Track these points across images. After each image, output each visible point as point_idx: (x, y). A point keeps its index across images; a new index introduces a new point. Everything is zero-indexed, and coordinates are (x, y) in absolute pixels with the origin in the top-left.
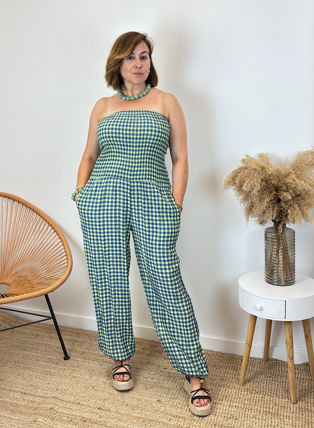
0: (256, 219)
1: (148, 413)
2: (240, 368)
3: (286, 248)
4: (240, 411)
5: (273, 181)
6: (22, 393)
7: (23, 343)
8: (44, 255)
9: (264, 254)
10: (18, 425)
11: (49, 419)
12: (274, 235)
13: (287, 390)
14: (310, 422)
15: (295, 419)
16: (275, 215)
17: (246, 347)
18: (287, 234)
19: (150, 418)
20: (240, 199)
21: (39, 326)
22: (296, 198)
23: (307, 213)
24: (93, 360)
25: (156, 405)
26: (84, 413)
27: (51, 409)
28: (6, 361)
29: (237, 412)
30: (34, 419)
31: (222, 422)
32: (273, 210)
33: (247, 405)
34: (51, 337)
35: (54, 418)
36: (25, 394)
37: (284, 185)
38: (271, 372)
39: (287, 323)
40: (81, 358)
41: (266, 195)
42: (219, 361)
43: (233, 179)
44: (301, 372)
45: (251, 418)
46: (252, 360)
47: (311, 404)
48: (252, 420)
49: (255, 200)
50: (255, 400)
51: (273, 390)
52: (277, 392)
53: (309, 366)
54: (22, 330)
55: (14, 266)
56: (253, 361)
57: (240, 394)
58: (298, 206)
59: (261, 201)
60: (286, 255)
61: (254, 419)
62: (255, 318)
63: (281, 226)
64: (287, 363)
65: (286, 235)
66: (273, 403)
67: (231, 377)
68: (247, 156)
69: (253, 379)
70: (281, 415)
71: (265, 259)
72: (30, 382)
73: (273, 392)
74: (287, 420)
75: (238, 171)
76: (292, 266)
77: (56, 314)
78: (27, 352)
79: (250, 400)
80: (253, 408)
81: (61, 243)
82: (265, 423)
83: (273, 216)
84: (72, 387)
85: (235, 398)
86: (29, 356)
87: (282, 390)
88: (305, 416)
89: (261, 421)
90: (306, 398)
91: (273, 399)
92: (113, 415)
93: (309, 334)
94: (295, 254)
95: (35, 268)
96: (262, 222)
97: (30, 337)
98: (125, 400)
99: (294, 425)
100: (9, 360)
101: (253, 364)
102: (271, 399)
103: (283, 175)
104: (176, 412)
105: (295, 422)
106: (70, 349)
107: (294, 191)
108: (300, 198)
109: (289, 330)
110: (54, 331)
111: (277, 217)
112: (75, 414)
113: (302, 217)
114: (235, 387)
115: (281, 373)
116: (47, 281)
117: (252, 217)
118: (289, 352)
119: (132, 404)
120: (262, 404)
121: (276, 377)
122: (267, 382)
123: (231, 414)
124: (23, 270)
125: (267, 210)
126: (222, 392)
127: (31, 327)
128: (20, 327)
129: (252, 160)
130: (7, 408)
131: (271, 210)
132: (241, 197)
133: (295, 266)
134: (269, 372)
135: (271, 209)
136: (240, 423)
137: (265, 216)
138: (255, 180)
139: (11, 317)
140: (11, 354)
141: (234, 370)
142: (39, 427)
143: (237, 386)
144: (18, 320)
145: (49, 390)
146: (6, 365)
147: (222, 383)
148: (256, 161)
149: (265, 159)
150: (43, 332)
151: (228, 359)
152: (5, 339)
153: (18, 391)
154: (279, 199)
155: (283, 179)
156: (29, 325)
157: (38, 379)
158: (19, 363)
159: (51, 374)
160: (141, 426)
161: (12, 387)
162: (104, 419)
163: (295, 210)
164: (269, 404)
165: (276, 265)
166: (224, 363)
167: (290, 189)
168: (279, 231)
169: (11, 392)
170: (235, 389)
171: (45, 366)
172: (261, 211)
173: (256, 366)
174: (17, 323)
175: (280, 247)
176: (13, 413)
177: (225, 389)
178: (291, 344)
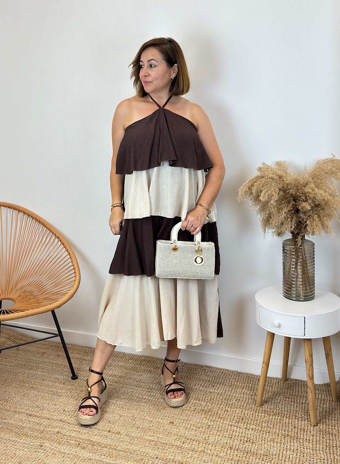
0: (274, 230)
1: (161, 436)
2: (257, 388)
3: (305, 261)
4: (257, 434)
5: (291, 191)
6: (27, 415)
7: (28, 361)
8: (50, 269)
9: (282, 267)
10: (23, 449)
11: (56, 443)
12: (292, 248)
13: (307, 412)
14: (332, 445)
15: (315, 442)
16: (294, 227)
17: (264, 365)
18: (306, 247)
19: (163, 441)
21: (46, 343)
22: (315, 208)
23: (327, 224)
25: (169, 427)
26: (93, 437)
27: (58, 432)
28: (11, 381)
29: (254, 435)
30: (40, 444)
31: (239, 445)
32: (292, 221)
33: (264, 428)
34: (57, 356)
35: (61, 442)
36: (31, 416)
37: (303, 195)
38: (290, 392)
39: (306, 341)
41: (284, 205)
42: (235, 381)
43: (249, 188)
44: (321, 393)
45: (269, 441)
47: (332, 426)
48: (270, 443)
49: (273, 210)
50: (273, 422)
51: (292, 411)
52: (296, 414)
53: (330, 386)
54: (27, 348)
55: (19, 280)
56: (271, 381)
57: (257, 416)
58: (318, 217)
59: (279, 212)
60: (305, 269)
61: (272, 443)
62: (273, 335)
63: (300, 238)
64: (307, 384)
65: (305, 247)
67: (248, 398)
68: (264, 164)
69: (271, 399)
70: (300, 439)
71: (283, 273)
72: (35, 403)
73: (292, 414)
74: (307, 443)
75: (255, 180)
76: (311, 280)
77: (64, 331)
78: (33, 371)
79: (268, 422)
80: (271, 431)
81: (68, 257)
82: (283, 447)
83: (291, 227)
85: (252, 420)
86: (34, 376)
87: (302, 411)
88: (326, 440)
89: (279, 445)
90: (327, 420)
91: (292, 421)
92: (123, 438)
93: (330, 352)
94: (314, 267)
95: (42, 282)
96: (280, 234)
97: (36, 356)
98: (135, 422)
99: (315, 449)
100: (14, 379)
101: (271, 384)
102: (290, 421)
103: (301, 184)
104: (190, 434)
105: (316, 445)
106: (77, 368)
107: (313, 201)
108: (320, 208)
109: (308, 347)
110: (61, 349)
112: (83, 438)
113: (322, 228)
114: (251, 408)
115: (300, 393)
116: (54, 297)
117: (269, 229)
118: (309, 371)
119: (143, 426)
120: (281, 427)
121: (295, 398)
122: (285, 403)
123: (247, 438)
124: (29, 284)
125: (285, 221)
126: (238, 414)
127: (37, 345)
128: (25, 344)
129: (269, 169)
130: (11, 431)
131: (289, 221)
132: (258, 208)
133: (314, 280)
134: (287, 393)
135: (289, 219)
136: (257, 447)
137: (283, 227)
138: (272, 190)
139: (16, 334)
140: (16, 373)
141: (251, 391)
142: (46, 452)
143: (254, 408)
144: (23, 337)
145: (55, 411)
146: (11, 385)
147: (238, 404)
148: (273, 169)
149: (282, 168)
150: (49, 350)
151: (245, 378)
152: (10, 357)
153: (24, 412)
154: (298, 209)
155: (302, 188)
156: (34, 343)
157: (44, 400)
158: (24, 383)
159: (58, 395)
160: (153, 449)
161: (17, 409)
162: (115, 443)
163: (314, 221)
164: (288, 427)
165: (294, 279)
166: (240, 383)
167: (309, 199)
168: (298, 243)
169: (16, 414)
170: (252, 410)
171: (52, 386)
172: (279, 222)
173: (274, 386)
174: (23, 341)
175: (299, 260)
176: (18, 435)
177: (241, 410)
178: (311, 363)
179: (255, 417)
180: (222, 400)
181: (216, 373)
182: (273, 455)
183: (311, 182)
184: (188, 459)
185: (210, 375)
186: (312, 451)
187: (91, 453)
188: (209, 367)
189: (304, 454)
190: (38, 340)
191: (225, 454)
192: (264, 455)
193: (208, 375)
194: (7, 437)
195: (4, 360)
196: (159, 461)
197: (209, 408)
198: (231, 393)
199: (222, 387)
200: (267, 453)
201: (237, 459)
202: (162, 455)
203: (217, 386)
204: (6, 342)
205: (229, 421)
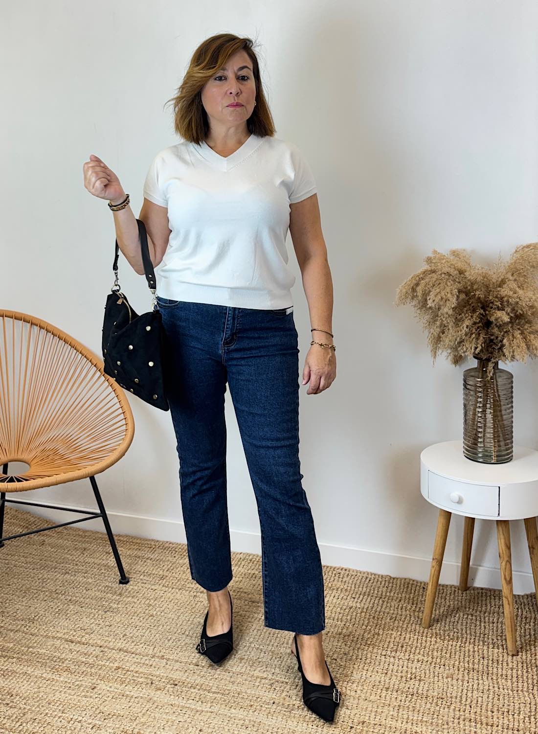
1: (277, 671)
2: (421, 601)
3: (498, 401)
4: (426, 668)
6: (66, 640)
7: (61, 562)
9: (463, 411)
10: (65, 690)
11: (116, 683)
13: (501, 635)
15: (516, 679)
16: (480, 347)
17: (434, 563)
18: (501, 380)
26: (172, 673)
27: (118, 668)
29: (421, 669)
30: (91, 685)
31: (398, 685)
33: (437, 658)
35: (124, 681)
36: (72, 642)
38: (474, 606)
39: (501, 524)
40: (160, 585)
42: (386, 590)
45: (445, 677)
46: (442, 588)
48: (447, 680)
50: (450, 650)
51: (478, 635)
52: (484, 638)
56: (443, 590)
57: (424, 642)
60: (499, 413)
61: (449, 679)
62: (448, 515)
63: (490, 365)
64: (500, 592)
65: (498, 380)
67: (408, 616)
69: (444, 617)
70: (492, 674)
71: (463, 421)
72: (78, 624)
73: (478, 638)
74: (503, 681)
76: (508, 431)
79: (442, 650)
80: (447, 663)
82: (467, 687)
83: (476, 348)
85: (417, 647)
89: (461, 683)
90: (532, 647)
91: (479, 649)
93: (536, 543)
94: (512, 411)
99: (516, 689)
101: (443, 594)
102: (476, 649)
105: (516, 683)
109: (504, 535)
111: (483, 350)
113: (527, 350)
114: (415, 630)
115: (489, 608)
118: (505, 571)
120: (462, 658)
121: (482, 615)
122: (467, 623)
123: (411, 673)
126: (395, 638)
130: (44, 665)
133: (512, 432)
134: (469, 608)
136: (427, 686)
141: (413, 604)
142: (101, 696)
143: (420, 629)
145: (111, 635)
147: (393, 625)
151: (402, 586)
153: (61, 637)
157: (91, 619)
159: (112, 611)
161: (49, 632)
164: (473, 656)
165: (481, 430)
166: (394, 593)
168: (488, 374)
169: (48, 640)
170: (417, 633)
171: (101, 598)
172: (456, 340)
173: (448, 598)
175: (488, 400)
176: (56, 671)
177: (399, 633)
178: (508, 559)
179: (421, 643)
180: (369, 619)
181: (356, 579)
185: (347, 582)
186: (511, 692)
188: (346, 570)
189: (499, 696)
191: (378, 697)
192: (438, 698)
193: (345, 582)
194: (37, 673)
196: (278, 708)
197: (350, 630)
198: (382, 607)
199: (367, 599)
200: (443, 694)
201: (397, 704)
202: (281, 699)
203: (359, 597)
205: (382, 648)
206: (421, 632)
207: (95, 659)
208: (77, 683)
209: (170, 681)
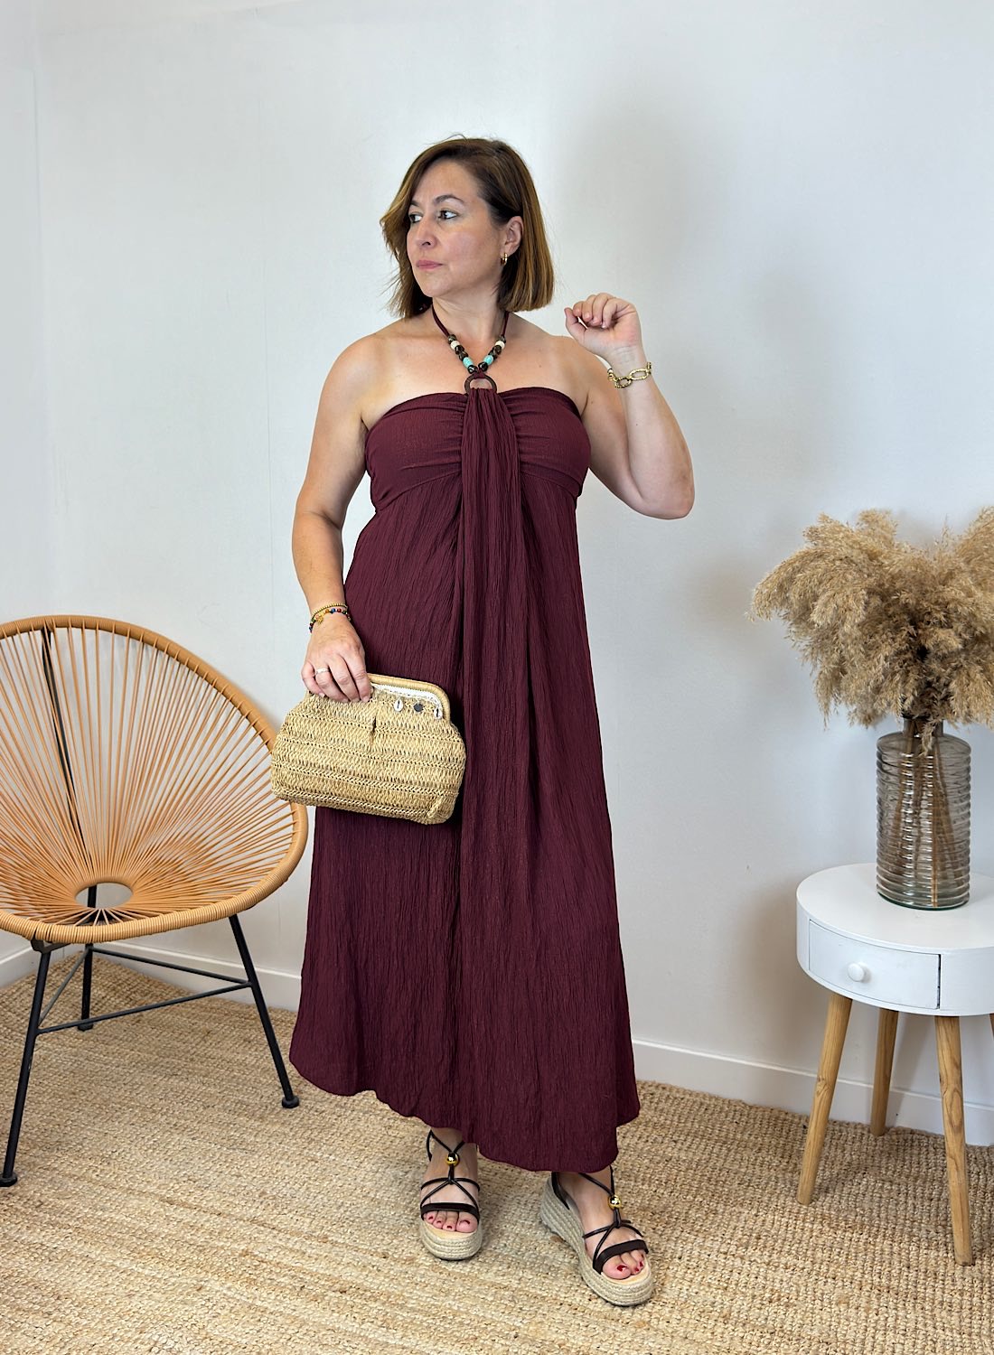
0: (855, 707)
1: (529, 1274)
2: (799, 1151)
3: (942, 796)
4: (800, 1282)
5: (904, 596)
6: (162, 1199)
7: (165, 1054)
8: (229, 799)
9: (877, 812)
10: (151, 1293)
11: (239, 1282)
12: (904, 758)
13: (943, 1223)
15: (969, 1312)
16: (912, 698)
17: (820, 1087)
18: (948, 756)
19: (534, 1291)
20: (803, 646)
21: (214, 1005)
22: (973, 646)
24: (366, 1112)
25: (551, 1251)
26: (340, 1269)
27: (246, 1253)
28: (119, 1106)
29: (791, 1283)
30: (195, 1282)
31: (747, 1311)
32: (905, 682)
33: (822, 1264)
34: (245, 1041)
35: (253, 1279)
36: (172, 1203)
37: (937, 607)
38: (895, 1166)
39: (944, 1023)
40: (331, 1102)
41: (884, 636)
42: (736, 1129)
43: (781, 587)
45: (834, 1303)
46: (837, 1128)
48: (837, 1308)
49: (852, 651)
50: (846, 1249)
51: (901, 1221)
52: (912, 1228)
54: (164, 1017)
55: (144, 831)
56: (840, 1131)
57: (799, 1231)
58: (981, 671)
59: (868, 655)
60: (943, 817)
61: (842, 1307)
62: (847, 1003)
63: (928, 730)
64: (944, 1143)
65: (943, 756)
66: (900, 1262)
67: (773, 1179)
68: (824, 518)
69: (840, 1184)
70: (924, 1299)
71: (877, 830)
72: (184, 1169)
73: (901, 1227)
74: (944, 1314)
75: (797, 564)
76: (960, 850)
77: (262, 973)
78: (177, 1081)
79: (832, 1247)
80: (839, 1274)
82: (876, 1322)
83: (904, 700)
84: (305, 1187)
85: (785, 1240)
86: (182, 1093)
87: (928, 1221)
89: (863, 1315)
91: (901, 1249)
92: (422, 1276)
94: (969, 813)
95: (205, 835)
96: (870, 719)
97: (186, 1039)
99: (966, 1331)
100: (126, 1102)
101: (839, 1139)
102: (896, 1248)
103: (933, 577)
105: (968, 1320)
107: (968, 626)
108: (987, 646)
109: (948, 1040)
110: (253, 1022)
111: (916, 702)
112: (315, 1270)
114: (783, 1208)
115: (924, 1170)
116: (236, 878)
117: (839, 704)
118: (951, 1110)
120: (868, 1264)
121: (911, 1183)
122: (881, 1197)
123: (772, 1290)
124: (170, 842)
125: (887, 683)
126: (745, 1221)
127: (190, 1009)
128: (158, 1007)
129: (839, 532)
130: (120, 1243)
131: (898, 682)
132: (807, 643)
133: (968, 852)
134: (887, 1168)
135: (898, 677)
136: (799, 1317)
137: (881, 699)
138: (848, 592)
139: (134, 978)
140: (134, 1085)
141: (782, 1157)
142: (211, 1304)
143: (792, 1206)
144: (153, 987)
145: (238, 1193)
146: (119, 1117)
147: (745, 1195)
148: (850, 534)
149: (878, 529)
150: (222, 1025)
151: (765, 1122)
152: (116, 1040)
153: (153, 1193)
154: (924, 647)
155: (935, 589)
156: (183, 1004)
157: (208, 1161)
158: (154, 1111)
159: (244, 1149)
160: (507, 1312)
161: (135, 1182)
162: (401, 1289)
163: (971, 684)
164: (890, 1263)
165: (910, 848)
166: (750, 1135)
167: (955, 620)
168: (923, 744)
169: (132, 1196)
170: (786, 1214)
171: (228, 1124)
172: (868, 685)
173: (848, 1148)
174: (151, 997)
175: (924, 793)
176: (138, 1256)
177: (754, 1212)
178: (956, 1086)
179: (794, 1233)
180: (700, 1182)
181: (682, 1105)
182: (845, 1342)
183: (962, 572)
184: (604, 1344)
185: (666, 1110)
186: (958, 1336)
187: (336, 1315)
188: (664, 1088)
190: (191, 995)
191: (709, 1334)
192: (819, 1342)
193: (662, 1110)
194: (107, 1258)
195: (101, 1047)
196: (523, 1347)
197: (664, 1202)
198: (725, 1160)
199: (700, 1144)
200: (830, 1334)
202: (531, 1328)
203: (685, 1140)
204: (106, 999)
205: (720, 1240)
206: (795, 1211)
207: (208, 1237)
208: (173, 1280)
209: (335, 1283)
